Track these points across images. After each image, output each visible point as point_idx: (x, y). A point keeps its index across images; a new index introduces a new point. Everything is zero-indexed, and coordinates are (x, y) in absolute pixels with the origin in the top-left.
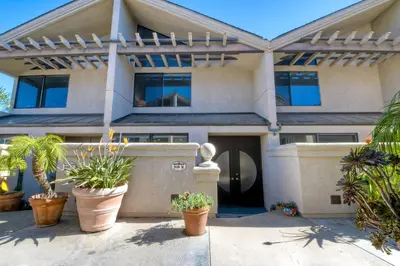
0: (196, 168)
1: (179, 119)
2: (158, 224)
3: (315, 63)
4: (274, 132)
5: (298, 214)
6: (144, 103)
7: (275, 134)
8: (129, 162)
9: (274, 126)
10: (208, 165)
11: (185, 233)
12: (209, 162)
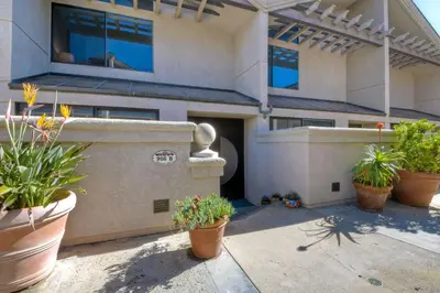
0: (192, 159)
1: (140, 89)
2: (140, 249)
3: (297, 41)
4: (265, 114)
5: (300, 205)
6: (71, 57)
7: (265, 117)
8: (75, 152)
9: (265, 108)
10: (210, 155)
11: (194, 256)
12: (208, 151)
